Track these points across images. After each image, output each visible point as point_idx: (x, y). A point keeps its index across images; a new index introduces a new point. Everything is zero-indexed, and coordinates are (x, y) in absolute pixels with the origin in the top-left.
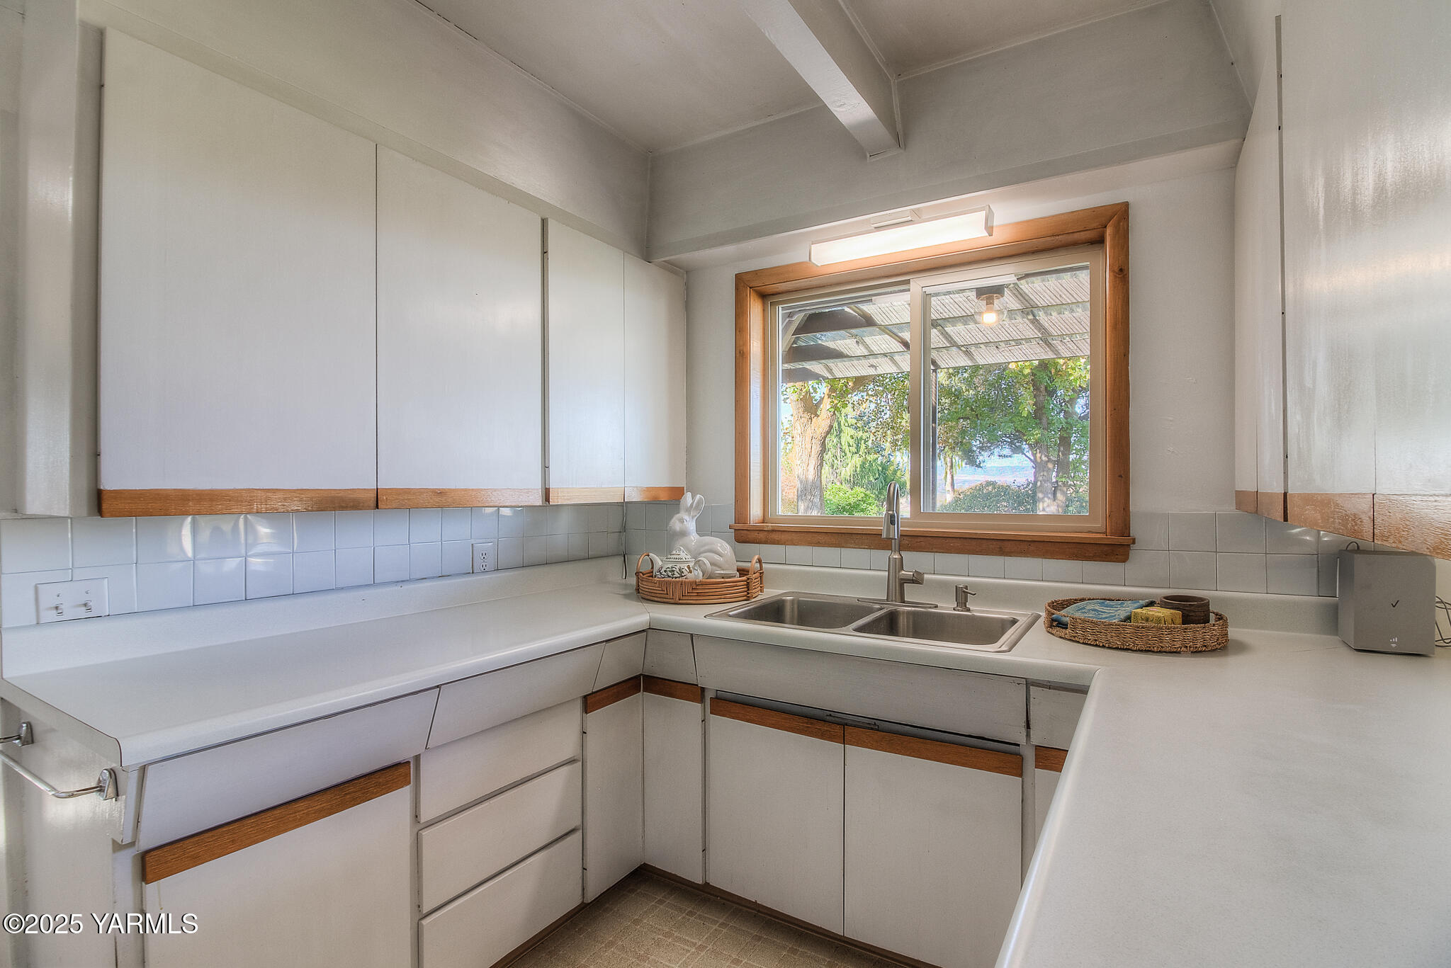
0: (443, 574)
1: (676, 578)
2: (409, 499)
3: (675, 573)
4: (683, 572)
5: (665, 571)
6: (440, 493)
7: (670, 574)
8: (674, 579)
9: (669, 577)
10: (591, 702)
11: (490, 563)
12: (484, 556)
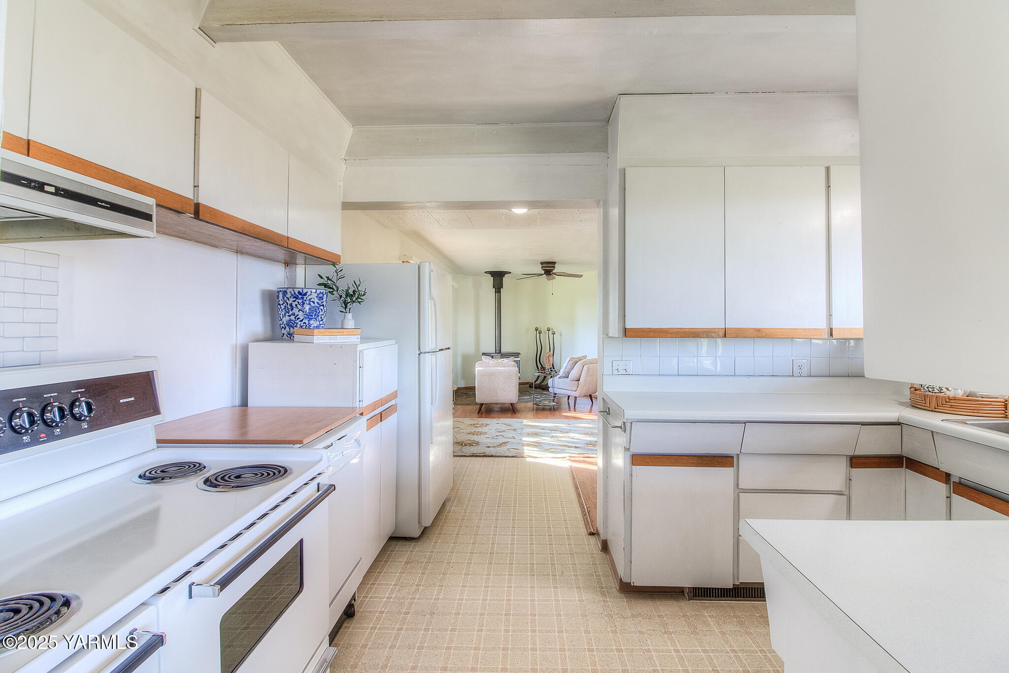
0: (774, 375)
1: (935, 393)
2: (741, 333)
3: (935, 389)
4: (942, 390)
5: (927, 388)
6: (759, 330)
7: (931, 390)
8: (934, 394)
9: (930, 392)
10: (857, 461)
11: (805, 371)
12: (800, 367)
